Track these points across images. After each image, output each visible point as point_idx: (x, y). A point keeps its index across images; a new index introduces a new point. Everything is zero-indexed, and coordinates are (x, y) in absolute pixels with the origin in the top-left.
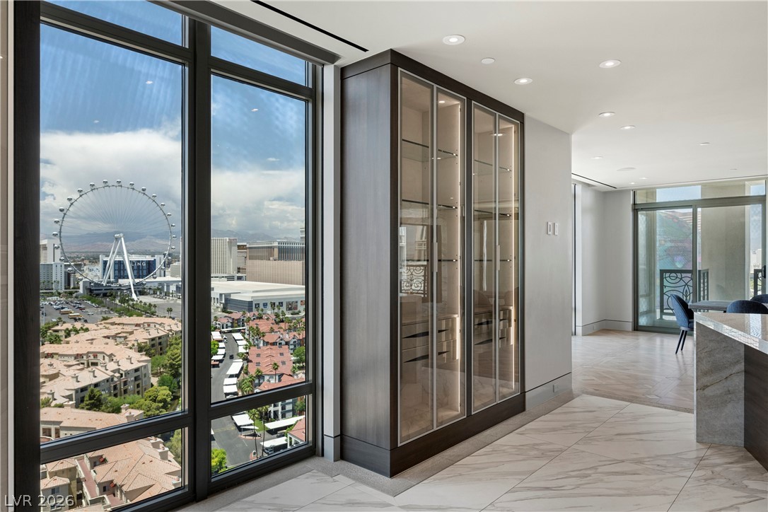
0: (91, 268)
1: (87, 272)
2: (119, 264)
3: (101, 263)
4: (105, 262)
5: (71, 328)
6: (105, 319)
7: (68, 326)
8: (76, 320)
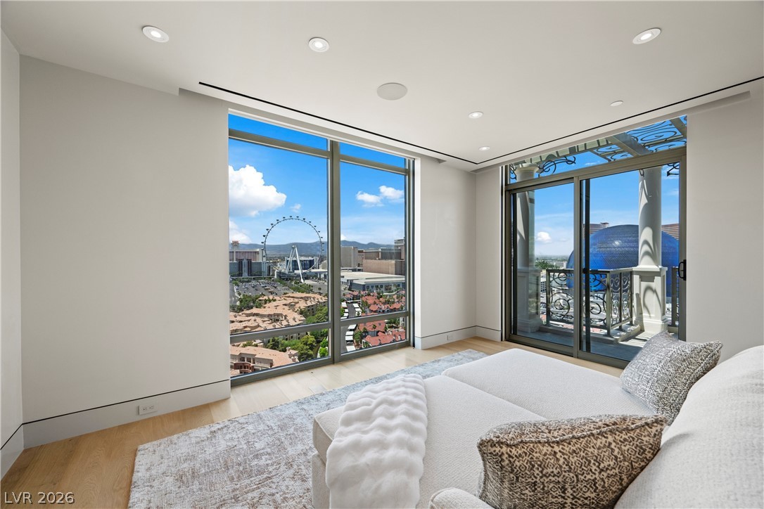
0: (281, 264)
1: (279, 266)
2: (295, 262)
3: (285, 262)
4: (288, 261)
5: (267, 298)
6: (285, 294)
7: (266, 298)
8: (272, 293)
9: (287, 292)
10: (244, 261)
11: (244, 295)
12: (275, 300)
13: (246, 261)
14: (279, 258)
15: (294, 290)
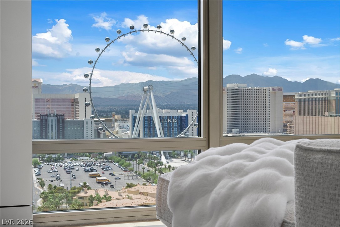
0: (121, 124)
1: (117, 129)
2: (149, 121)
3: (131, 119)
4: (135, 118)
5: (94, 195)
6: (130, 186)
7: (91, 193)
8: (103, 183)
9: (134, 182)
10: (50, 119)
11: (50, 187)
12: (109, 199)
13: (54, 119)
14: (118, 113)
15: (148, 181)
